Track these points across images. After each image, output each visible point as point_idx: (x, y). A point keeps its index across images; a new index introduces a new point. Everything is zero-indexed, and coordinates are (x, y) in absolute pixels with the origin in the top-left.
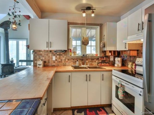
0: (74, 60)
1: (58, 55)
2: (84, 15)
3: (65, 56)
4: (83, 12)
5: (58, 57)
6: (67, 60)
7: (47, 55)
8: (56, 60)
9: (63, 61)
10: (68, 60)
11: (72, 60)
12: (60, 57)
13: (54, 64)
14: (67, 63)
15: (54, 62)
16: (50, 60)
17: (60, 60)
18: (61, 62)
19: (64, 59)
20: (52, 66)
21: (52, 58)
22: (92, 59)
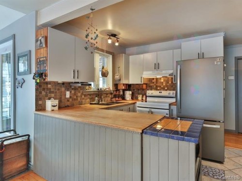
0: (90, 96)
1: (72, 89)
2: (110, 41)
3: (81, 91)
4: (109, 39)
5: (73, 92)
6: (83, 97)
7: (58, 89)
8: (70, 97)
9: (79, 99)
10: (85, 96)
11: (89, 96)
12: (75, 92)
13: (68, 103)
14: (83, 100)
15: (68, 101)
16: (63, 97)
17: (75, 97)
18: (77, 99)
19: (79, 94)
20: (66, 107)
21: (65, 95)
22: (107, 94)
